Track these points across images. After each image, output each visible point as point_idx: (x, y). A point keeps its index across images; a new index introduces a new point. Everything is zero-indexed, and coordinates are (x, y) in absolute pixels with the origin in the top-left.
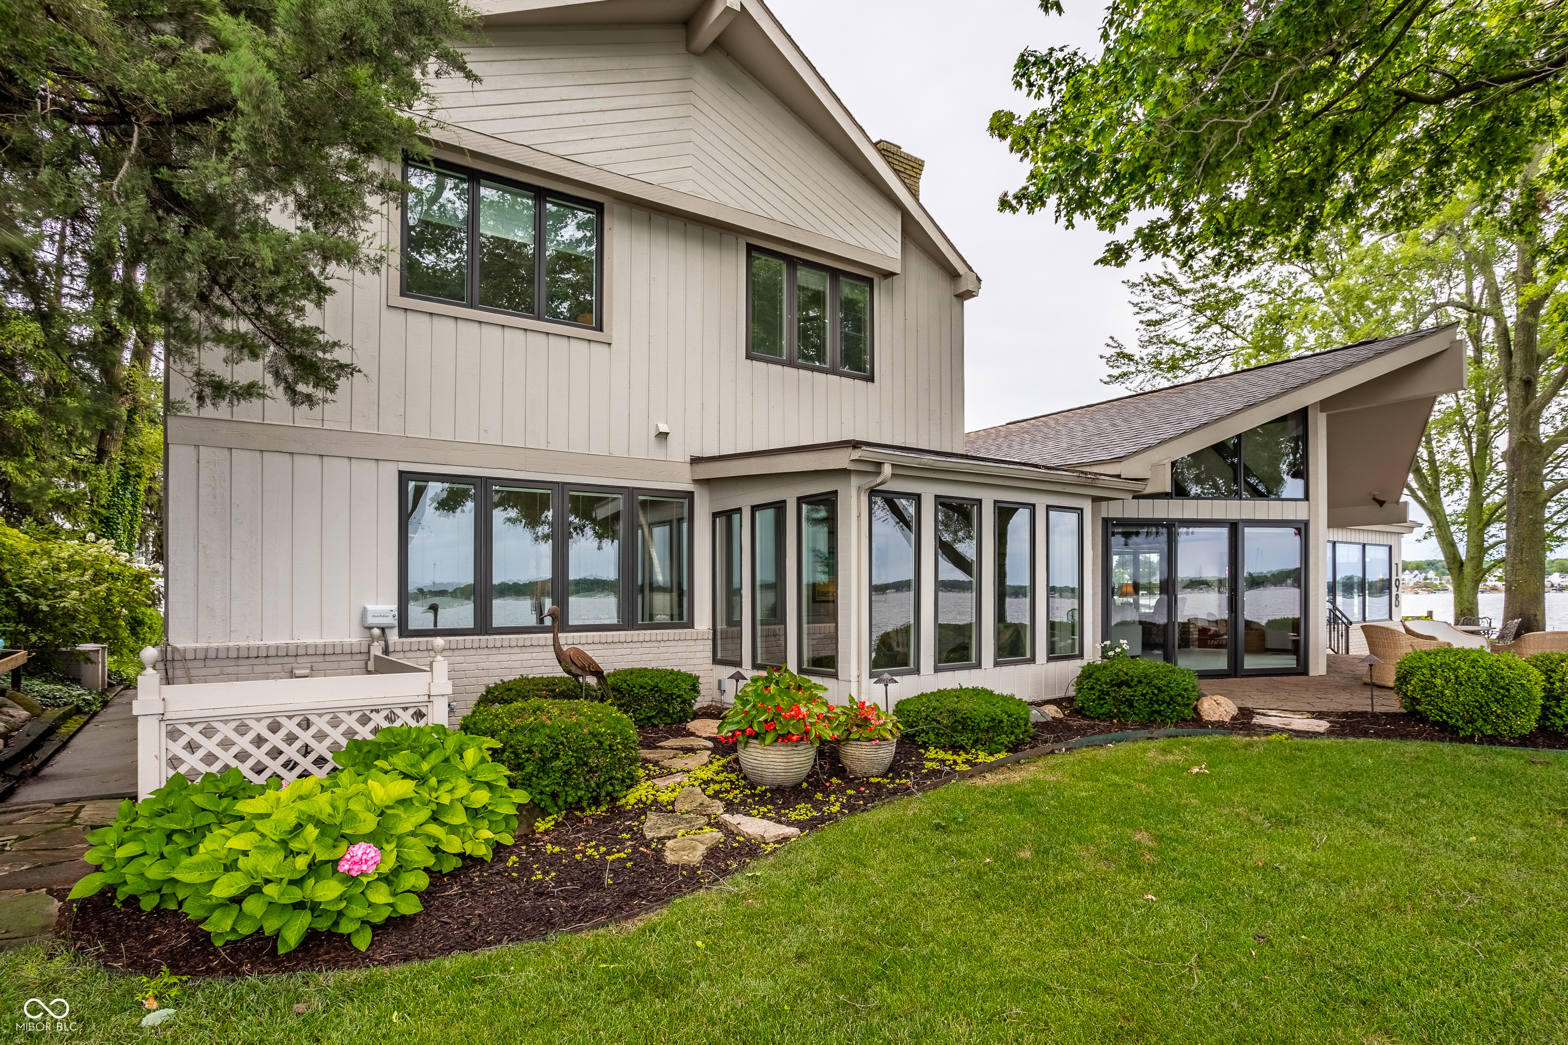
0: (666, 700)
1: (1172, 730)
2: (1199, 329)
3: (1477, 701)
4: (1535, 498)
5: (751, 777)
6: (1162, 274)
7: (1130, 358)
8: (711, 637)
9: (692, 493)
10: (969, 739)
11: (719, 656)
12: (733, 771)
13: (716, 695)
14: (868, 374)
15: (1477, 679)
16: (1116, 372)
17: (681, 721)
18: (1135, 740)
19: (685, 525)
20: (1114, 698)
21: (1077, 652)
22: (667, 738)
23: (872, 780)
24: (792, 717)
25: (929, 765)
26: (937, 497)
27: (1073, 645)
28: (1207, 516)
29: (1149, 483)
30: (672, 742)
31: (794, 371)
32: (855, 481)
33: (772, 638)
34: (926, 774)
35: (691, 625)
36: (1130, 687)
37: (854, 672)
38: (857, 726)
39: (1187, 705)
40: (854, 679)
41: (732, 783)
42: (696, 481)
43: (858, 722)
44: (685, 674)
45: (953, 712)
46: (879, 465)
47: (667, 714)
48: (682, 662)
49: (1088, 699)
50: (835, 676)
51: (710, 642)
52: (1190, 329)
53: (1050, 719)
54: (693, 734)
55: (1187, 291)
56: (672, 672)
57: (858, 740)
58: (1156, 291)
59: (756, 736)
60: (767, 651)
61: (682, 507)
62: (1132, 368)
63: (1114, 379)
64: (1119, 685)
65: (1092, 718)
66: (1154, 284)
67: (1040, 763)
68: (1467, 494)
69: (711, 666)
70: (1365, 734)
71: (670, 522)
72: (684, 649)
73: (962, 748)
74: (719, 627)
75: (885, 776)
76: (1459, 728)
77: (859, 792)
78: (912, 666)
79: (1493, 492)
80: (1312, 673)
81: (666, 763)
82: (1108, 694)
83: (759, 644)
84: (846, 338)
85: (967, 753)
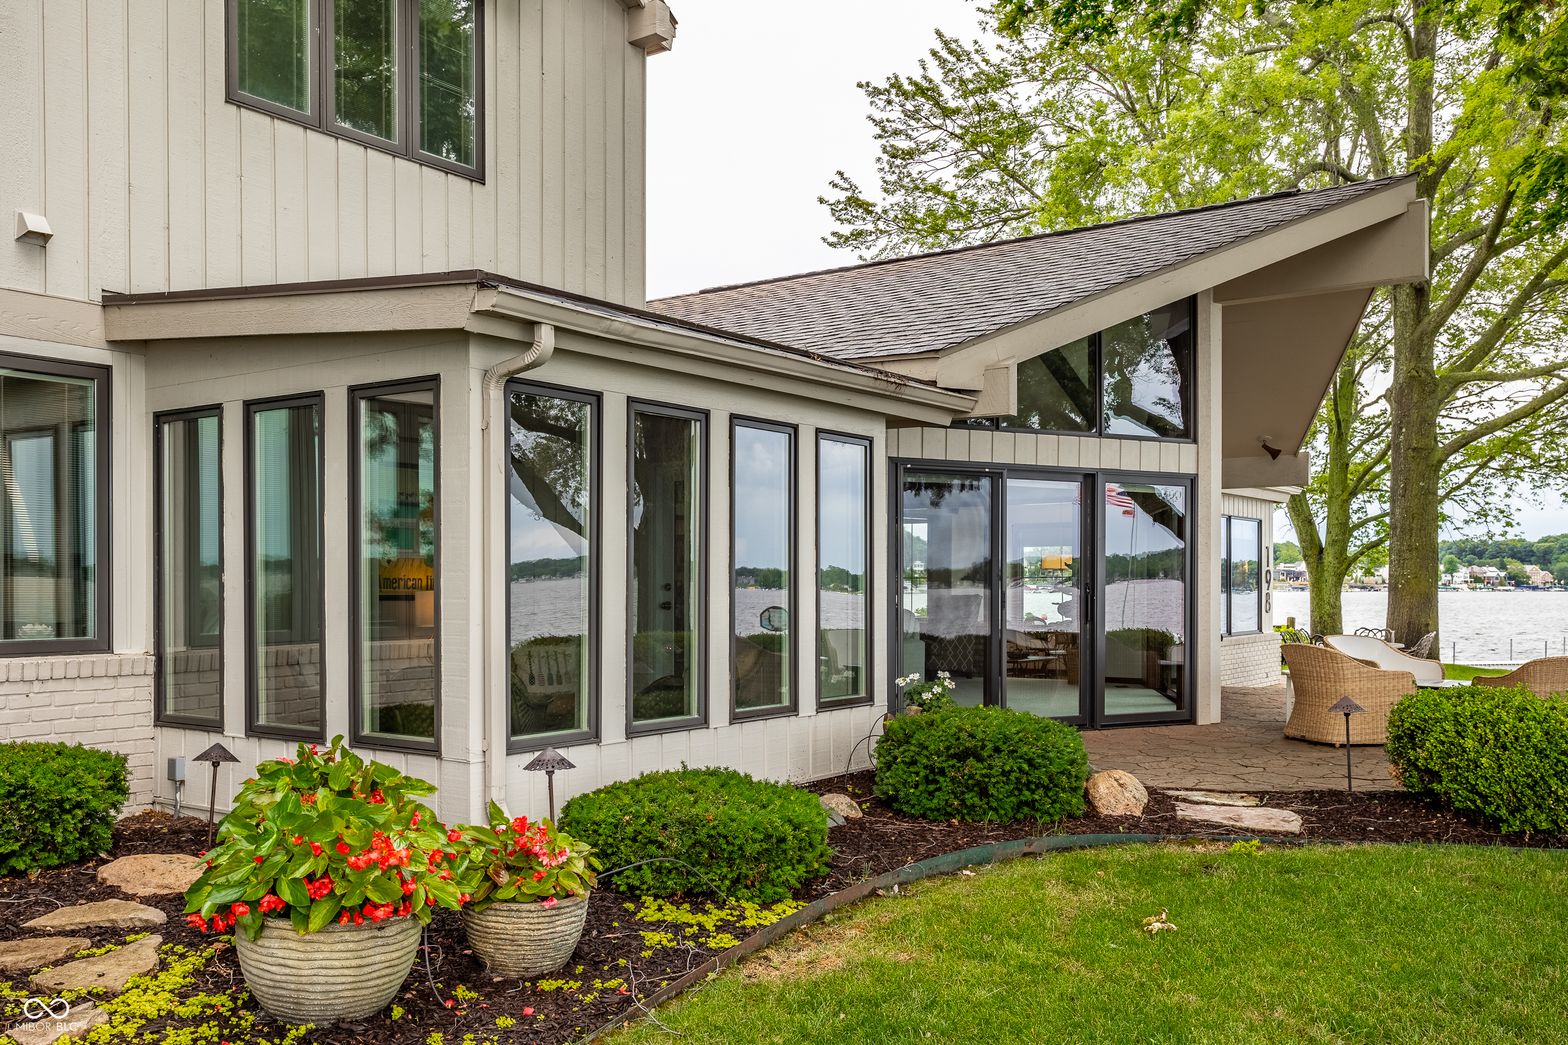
0: (47, 815)
1: (1062, 838)
2: (971, 172)
3: (1529, 775)
4: (1427, 458)
5: (271, 1005)
6: (918, 78)
7: (867, 208)
8: (151, 669)
9: (108, 369)
10: (723, 878)
11: (170, 710)
12: (220, 986)
13: (165, 790)
14: (473, 167)
15: (1528, 738)
16: (846, 230)
17: (83, 859)
18: (1006, 861)
19: (90, 438)
20: (953, 780)
21: (862, 694)
22: (50, 907)
23: (547, 985)
24: (371, 865)
25: (653, 938)
26: (631, 400)
27: (855, 680)
28: (1051, 462)
29: (981, 398)
30: (65, 917)
31: (325, 143)
32: (477, 357)
33: (287, 671)
34: (652, 962)
35: (105, 644)
36: (980, 759)
37: (475, 745)
38: (508, 868)
39: (1074, 790)
40: (475, 758)
41: (223, 1021)
42: (116, 345)
43: (511, 860)
44: (93, 753)
45: (689, 825)
46: (530, 325)
47: (49, 845)
48: (84, 724)
49: (905, 783)
50: (435, 751)
51: (150, 681)
52: (956, 171)
53: (841, 822)
54: (112, 892)
55: (957, 111)
56: (60, 751)
57: (514, 900)
58: (909, 106)
59: (286, 912)
60: (279, 699)
61: (83, 398)
62: (870, 227)
63: (840, 241)
64: (962, 756)
65: (914, 818)
66: (905, 94)
67: (859, 918)
68: (1326, 450)
69: (151, 731)
70: (1362, 835)
71: (55, 431)
72: (89, 697)
73: (711, 895)
74: (169, 650)
75: (566, 971)
76: (1501, 820)
77: (523, 1019)
78: (585, 727)
79: (1359, 448)
80: (1202, 720)
81: (46, 977)
82: (942, 772)
83: (262, 683)
84: (430, 94)
85: (721, 907)
